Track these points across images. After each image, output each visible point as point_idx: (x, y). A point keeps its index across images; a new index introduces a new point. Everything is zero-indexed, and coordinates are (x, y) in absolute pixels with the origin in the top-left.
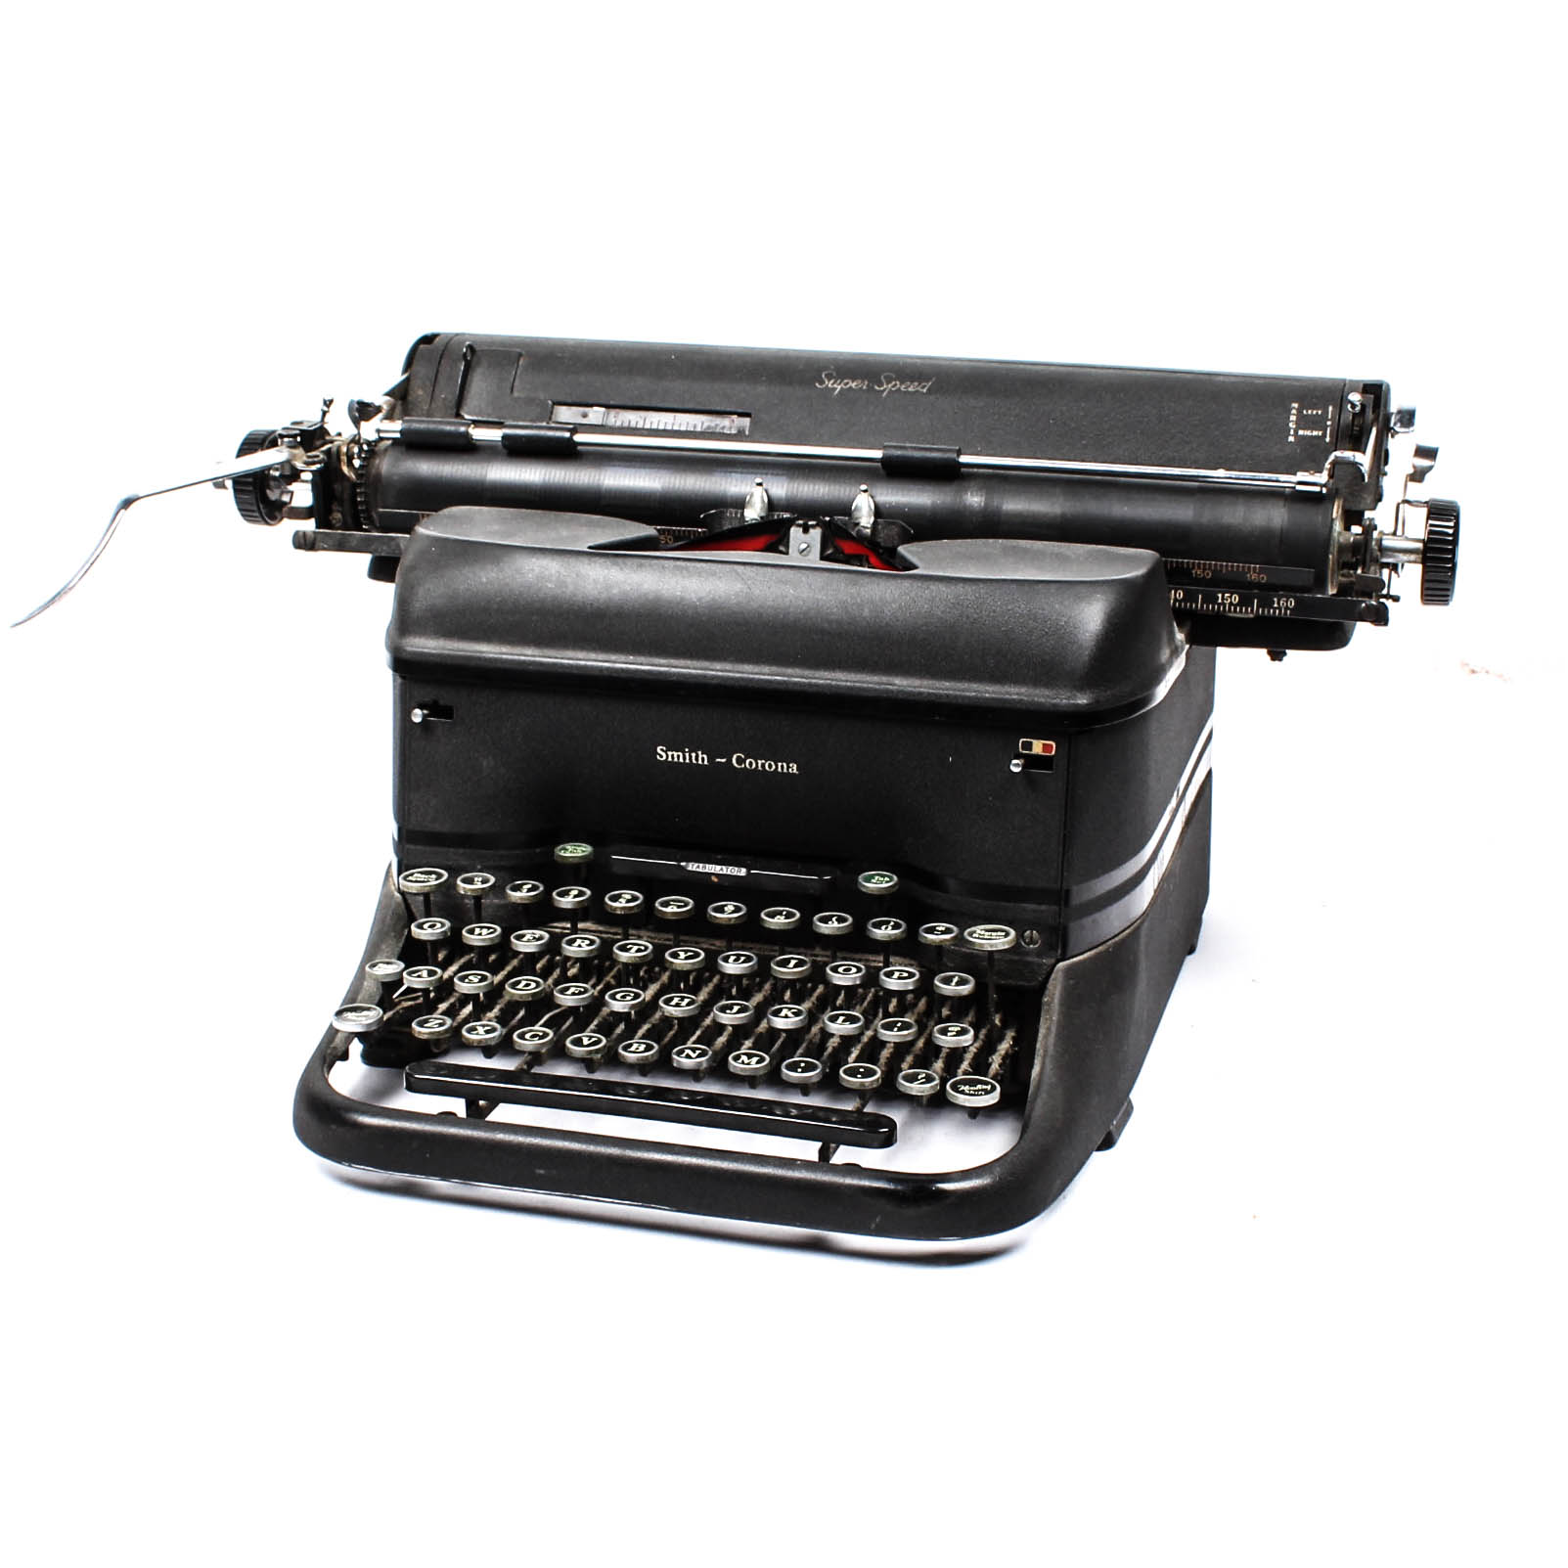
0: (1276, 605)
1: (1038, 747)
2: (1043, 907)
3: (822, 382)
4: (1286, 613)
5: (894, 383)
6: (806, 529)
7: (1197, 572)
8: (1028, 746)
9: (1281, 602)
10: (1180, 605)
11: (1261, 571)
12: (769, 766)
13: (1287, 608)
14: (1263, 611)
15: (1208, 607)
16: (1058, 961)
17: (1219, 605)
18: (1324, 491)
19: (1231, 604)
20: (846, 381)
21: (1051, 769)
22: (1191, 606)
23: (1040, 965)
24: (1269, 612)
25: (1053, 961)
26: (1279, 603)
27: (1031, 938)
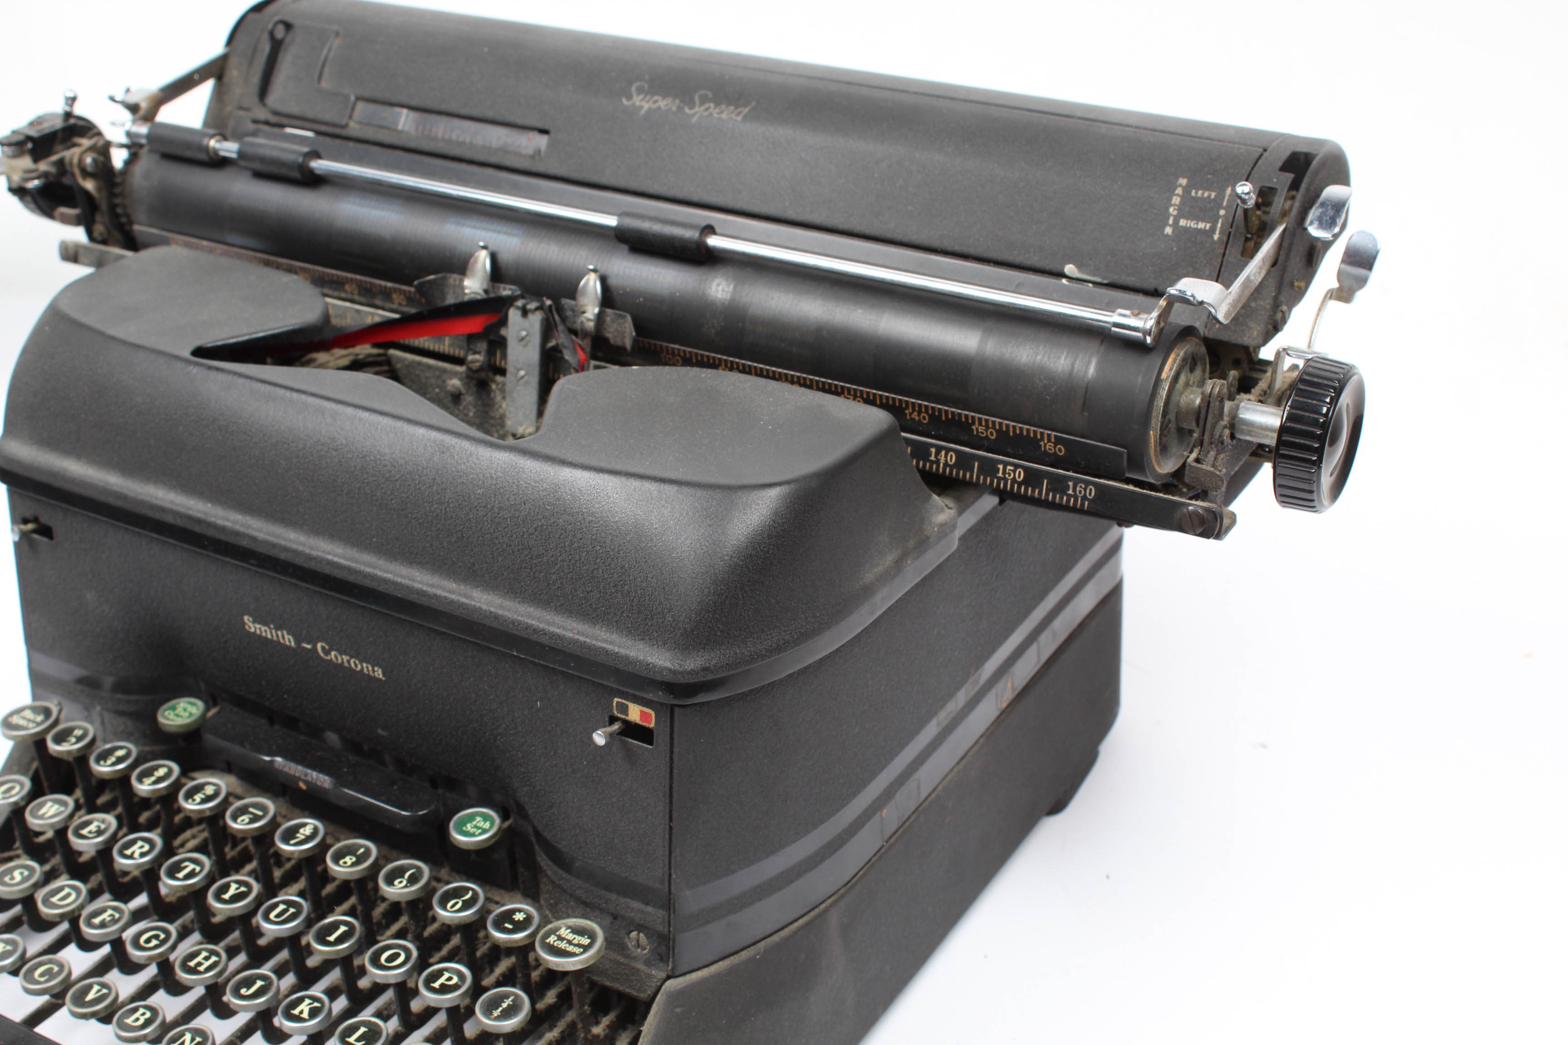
0: (1070, 492)
1: (635, 713)
2: (649, 909)
3: (629, 97)
4: (1083, 504)
5: (707, 105)
6: (525, 312)
7: (979, 429)
8: (624, 709)
9: (1078, 489)
10: (951, 472)
11: (1058, 441)
12: (355, 664)
13: (1084, 498)
14: (1054, 497)
15: (985, 479)
16: (669, 977)
17: (999, 479)
18: (1149, 340)
19: (1014, 480)
20: (656, 98)
21: (651, 743)
22: (964, 475)
23: (649, 976)
24: (1061, 498)
25: (663, 975)
26: (1074, 490)
27: (638, 941)
